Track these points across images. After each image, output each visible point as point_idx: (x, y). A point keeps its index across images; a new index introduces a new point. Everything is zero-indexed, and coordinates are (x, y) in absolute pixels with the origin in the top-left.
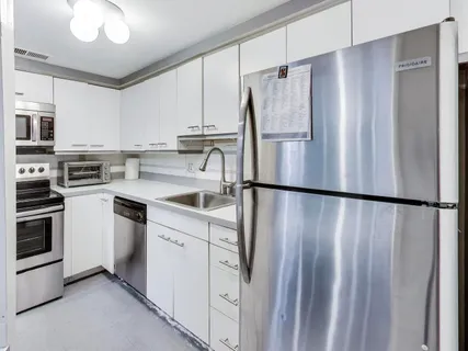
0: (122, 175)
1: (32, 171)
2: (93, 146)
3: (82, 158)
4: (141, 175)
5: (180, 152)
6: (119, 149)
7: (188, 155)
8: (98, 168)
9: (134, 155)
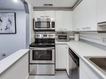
0: (74, 39)
1: (51, 36)
2: (64, 29)
3: (63, 33)
4: (80, 40)
5: (99, 32)
6: (72, 30)
7: (103, 34)
8: (66, 36)
9: (78, 33)
